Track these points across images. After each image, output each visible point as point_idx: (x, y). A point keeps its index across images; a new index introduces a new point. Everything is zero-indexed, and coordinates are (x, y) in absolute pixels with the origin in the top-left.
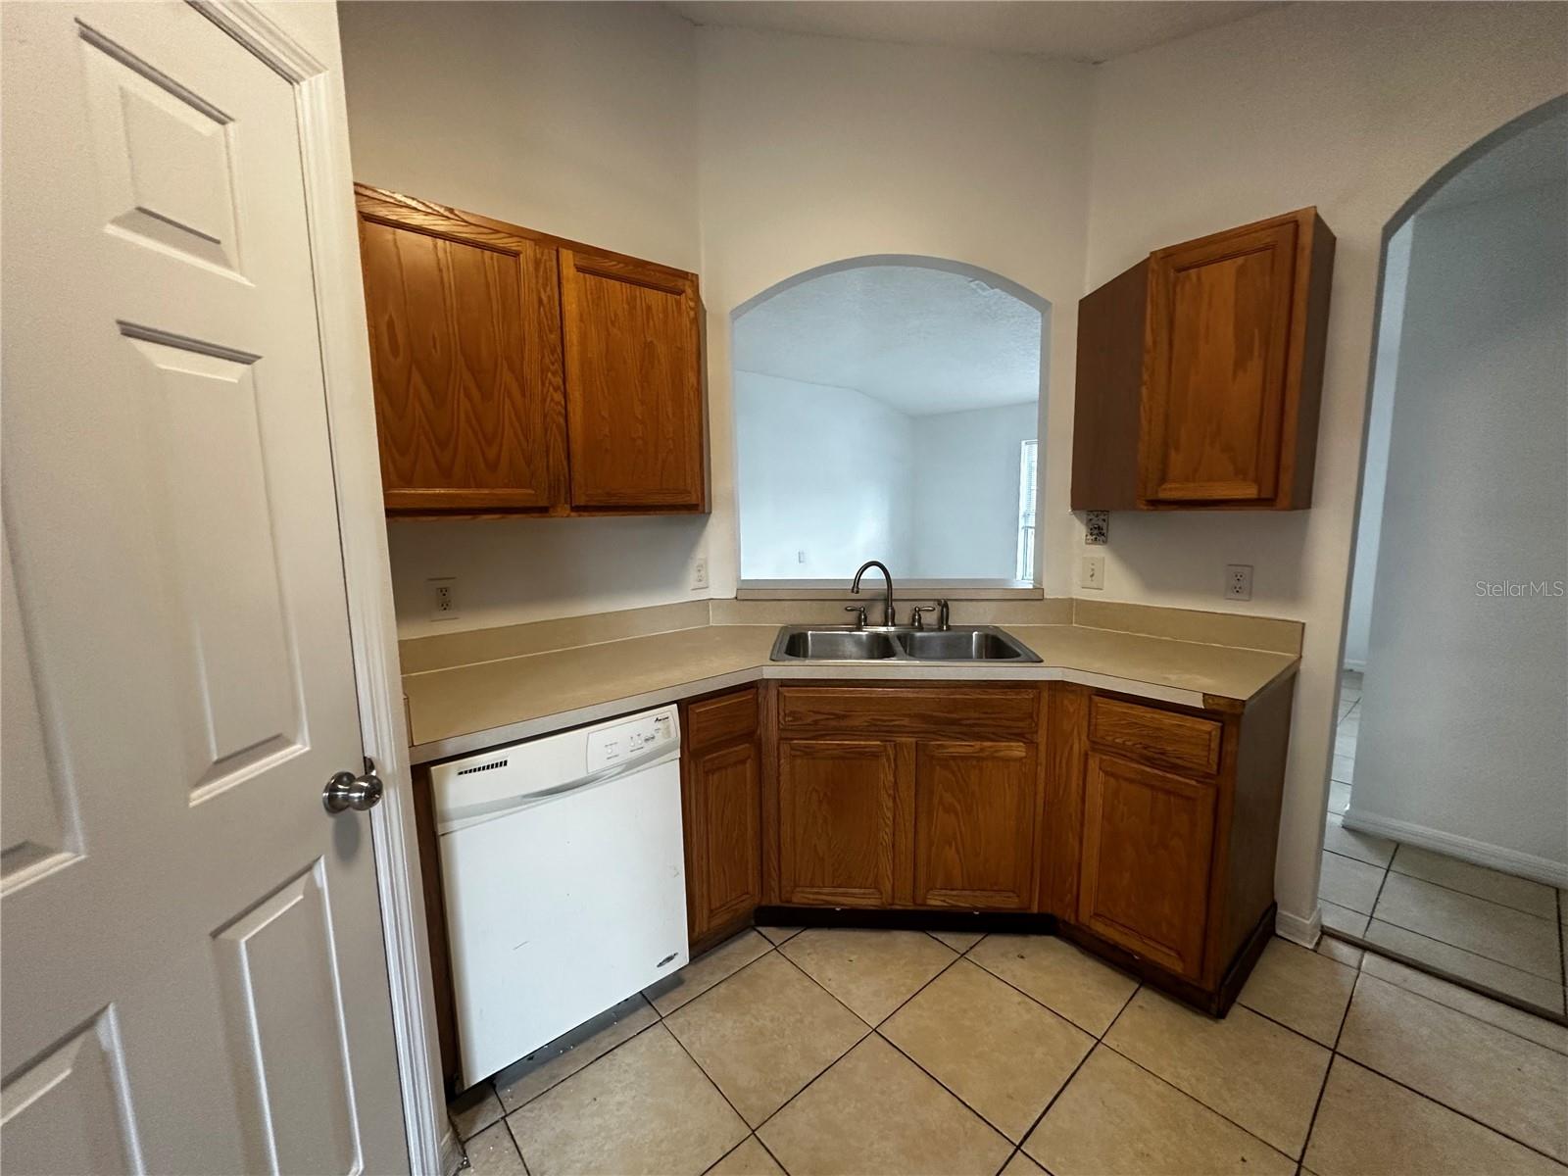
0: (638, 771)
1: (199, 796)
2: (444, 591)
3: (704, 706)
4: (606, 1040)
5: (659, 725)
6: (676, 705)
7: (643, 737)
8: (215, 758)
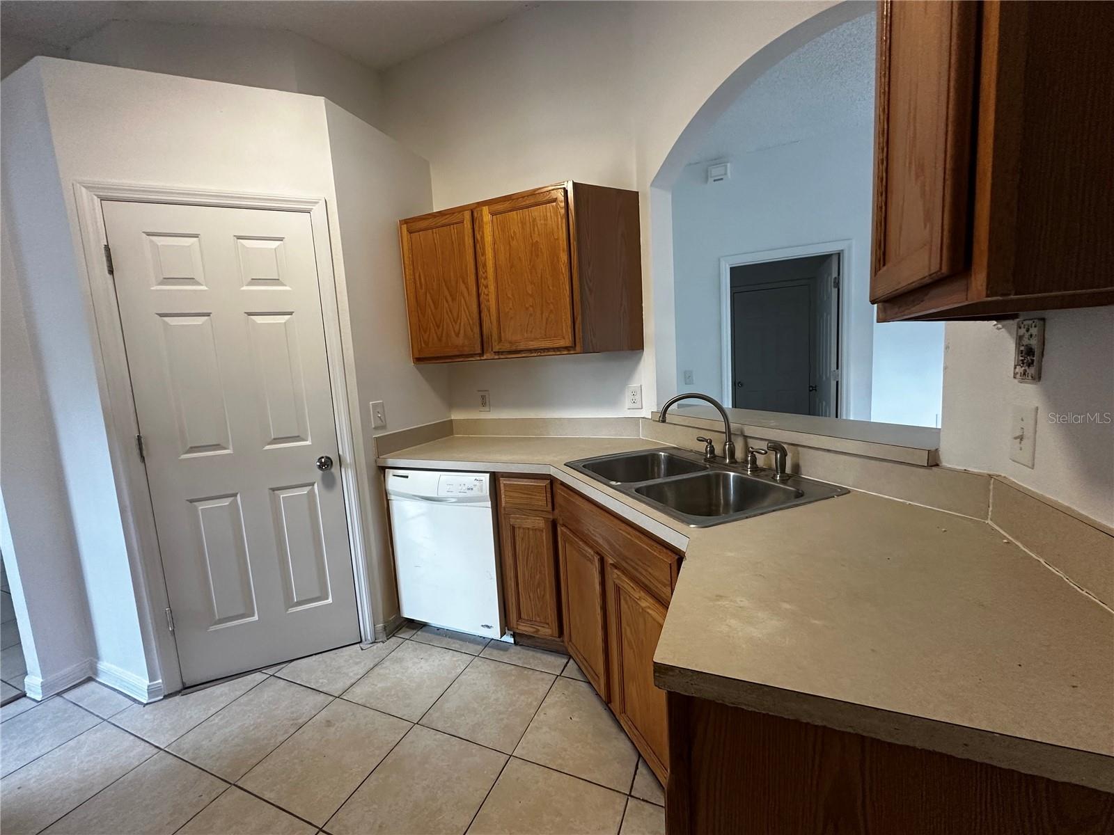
0: (467, 506)
1: (268, 447)
2: (483, 397)
3: (509, 480)
4: (456, 645)
5: (477, 483)
6: (488, 475)
7: (466, 487)
8: (273, 437)
